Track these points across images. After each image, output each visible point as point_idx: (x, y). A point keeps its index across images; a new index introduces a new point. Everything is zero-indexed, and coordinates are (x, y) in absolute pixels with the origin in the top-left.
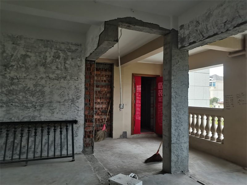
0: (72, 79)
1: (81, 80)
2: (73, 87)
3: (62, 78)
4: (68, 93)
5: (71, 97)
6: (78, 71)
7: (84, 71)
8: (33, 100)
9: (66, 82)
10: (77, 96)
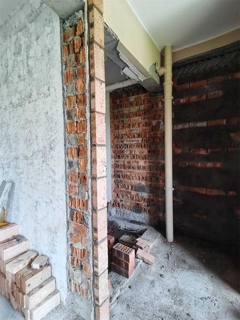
0: (41, 94)
1: (55, 90)
2: (43, 117)
3: (26, 98)
4: (37, 135)
5: (41, 145)
6: (48, 66)
7: (59, 59)
9: (31, 106)
10: (51, 140)
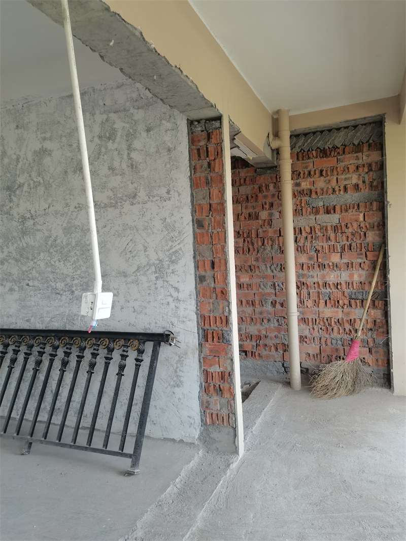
0: (154, 197)
1: (179, 195)
3: (124, 198)
4: (146, 245)
5: (153, 257)
7: (187, 162)
8: (66, 272)
9: (135, 209)
10: (171, 252)
